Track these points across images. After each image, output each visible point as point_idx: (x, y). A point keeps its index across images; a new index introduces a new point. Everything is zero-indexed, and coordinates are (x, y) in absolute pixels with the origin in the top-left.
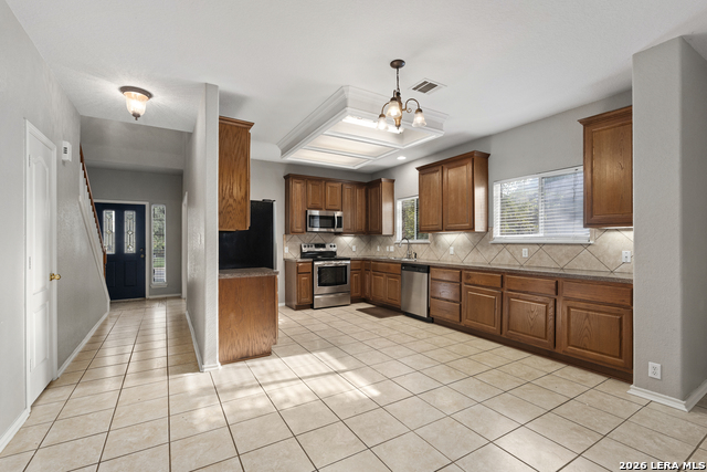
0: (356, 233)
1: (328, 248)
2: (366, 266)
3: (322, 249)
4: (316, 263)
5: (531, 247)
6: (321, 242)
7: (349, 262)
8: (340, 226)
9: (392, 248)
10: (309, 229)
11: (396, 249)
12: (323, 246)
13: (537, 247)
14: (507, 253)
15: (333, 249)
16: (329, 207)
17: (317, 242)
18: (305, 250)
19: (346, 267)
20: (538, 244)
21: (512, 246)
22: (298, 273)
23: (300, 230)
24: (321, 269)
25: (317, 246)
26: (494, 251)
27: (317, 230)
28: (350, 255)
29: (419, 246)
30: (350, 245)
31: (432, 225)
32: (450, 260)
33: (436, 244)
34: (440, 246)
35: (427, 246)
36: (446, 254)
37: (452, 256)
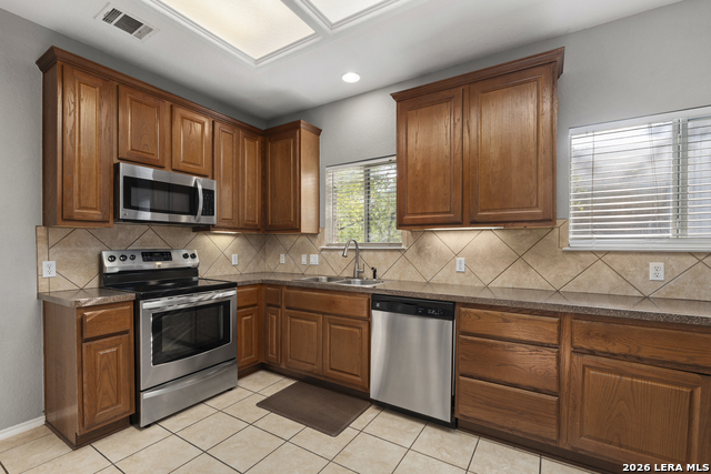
0: (242, 229)
1: (178, 260)
2: (268, 297)
3: (159, 264)
4: (146, 305)
5: (672, 260)
6: (160, 246)
7: (232, 293)
8: (209, 210)
9: (315, 259)
10: (123, 213)
11: (323, 261)
12: (166, 256)
13: (691, 260)
14: (606, 270)
15: (189, 263)
16: (183, 166)
17: (149, 248)
18: (112, 267)
19: (225, 304)
20: (691, 254)
21: (618, 257)
22: (83, 340)
23: (95, 214)
24: (159, 319)
25: (149, 256)
26: (572, 267)
27: (147, 216)
28: (226, 273)
29: (380, 255)
30: (227, 252)
31: (434, 213)
32: (457, 282)
33: (420, 250)
34: (430, 255)
35: (399, 254)
36: (446, 270)
37: (462, 275)
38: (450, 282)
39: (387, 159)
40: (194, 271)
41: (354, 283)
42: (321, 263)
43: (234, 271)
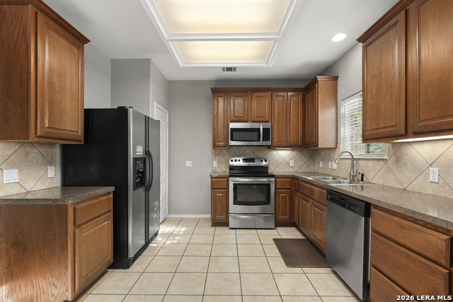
0: (289, 147)
3: (250, 165)
4: (232, 179)
6: (252, 156)
7: (273, 179)
8: (267, 138)
10: (231, 143)
12: (253, 160)
15: (264, 165)
16: (256, 120)
17: (248, 156)
18: (232, 164)
19: (269, 184)
22: (212, 189)
23: (223, 144)
24: (236, 185)
25: (245, 160)
28: (287, 170)
29: (370, 163)
30: (287, 160)
31: (384, 128)
32: (430, 192)
34: (406, 164)
35: (383, 163)
36: (420, 179)
37: (435, 185)
38: (424, 191)
40: (266, 168)
41: (344, 182)
42: (338, 168)
43: (292, 170)
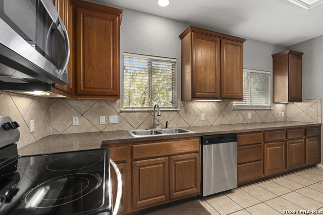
9: (114, 119)
11: (122, 120)
13: (254, 112)
21: (243, 112)
29: (165, 113)
32: (201, 125)
33: (186, 111)
34: (190, 113)
35: (176, 113)
36: (197, 120)
37: (203, 121)
39: (168, 60)
42: (120, 122)
